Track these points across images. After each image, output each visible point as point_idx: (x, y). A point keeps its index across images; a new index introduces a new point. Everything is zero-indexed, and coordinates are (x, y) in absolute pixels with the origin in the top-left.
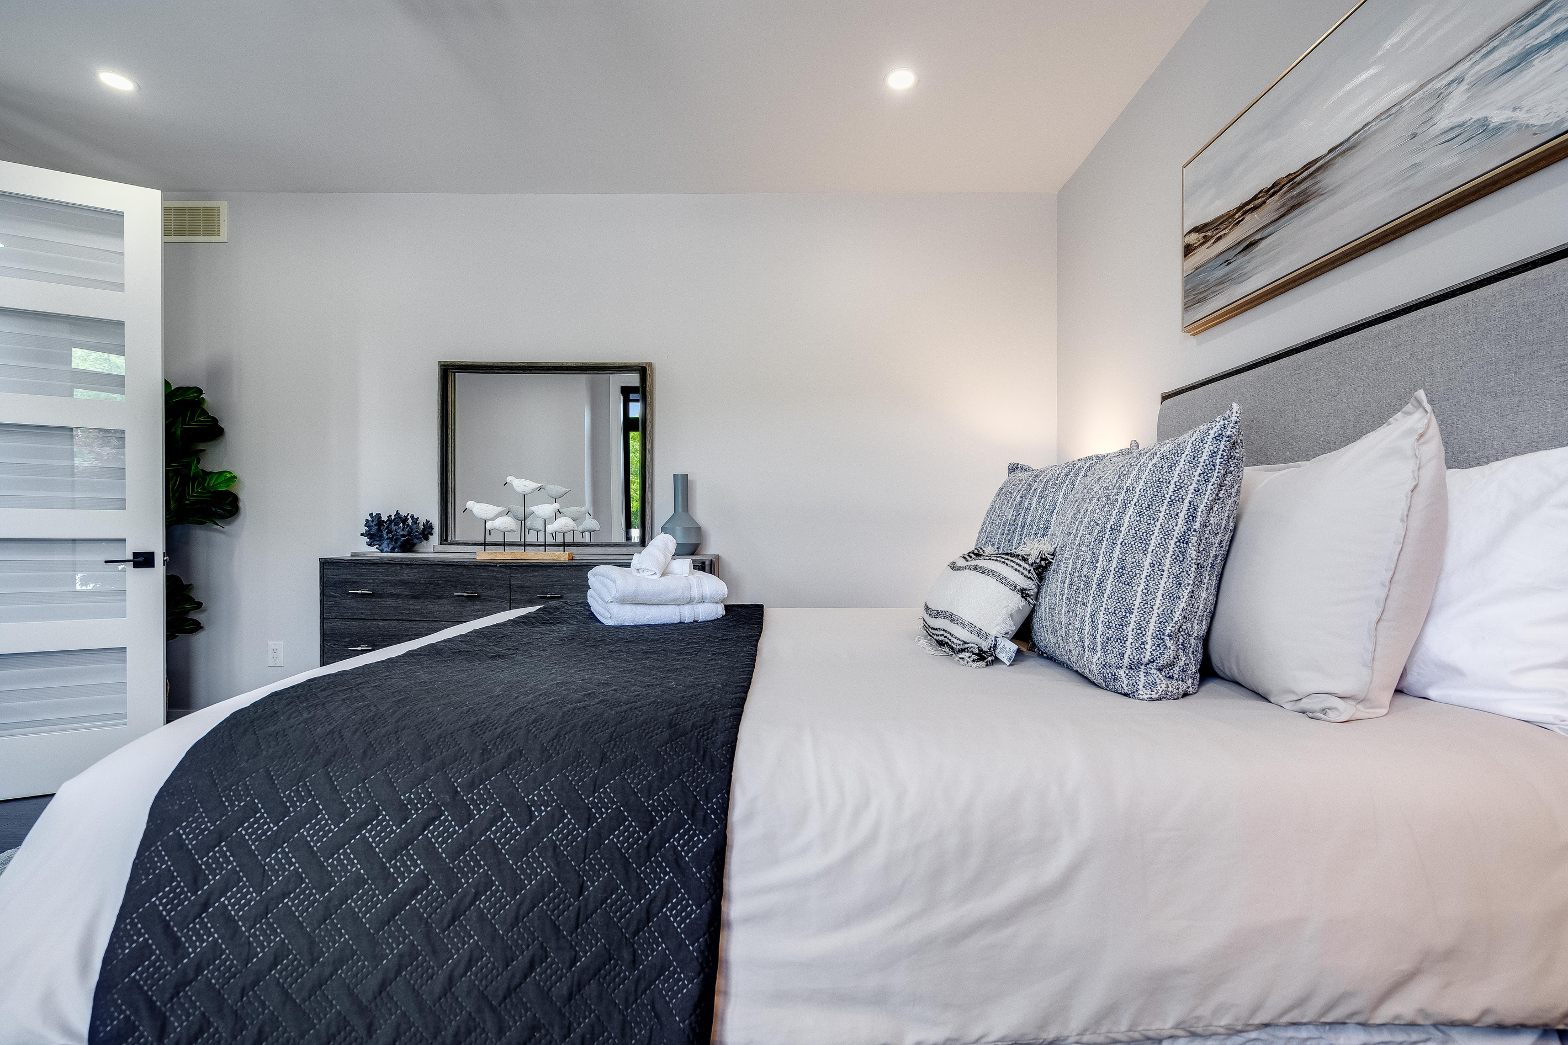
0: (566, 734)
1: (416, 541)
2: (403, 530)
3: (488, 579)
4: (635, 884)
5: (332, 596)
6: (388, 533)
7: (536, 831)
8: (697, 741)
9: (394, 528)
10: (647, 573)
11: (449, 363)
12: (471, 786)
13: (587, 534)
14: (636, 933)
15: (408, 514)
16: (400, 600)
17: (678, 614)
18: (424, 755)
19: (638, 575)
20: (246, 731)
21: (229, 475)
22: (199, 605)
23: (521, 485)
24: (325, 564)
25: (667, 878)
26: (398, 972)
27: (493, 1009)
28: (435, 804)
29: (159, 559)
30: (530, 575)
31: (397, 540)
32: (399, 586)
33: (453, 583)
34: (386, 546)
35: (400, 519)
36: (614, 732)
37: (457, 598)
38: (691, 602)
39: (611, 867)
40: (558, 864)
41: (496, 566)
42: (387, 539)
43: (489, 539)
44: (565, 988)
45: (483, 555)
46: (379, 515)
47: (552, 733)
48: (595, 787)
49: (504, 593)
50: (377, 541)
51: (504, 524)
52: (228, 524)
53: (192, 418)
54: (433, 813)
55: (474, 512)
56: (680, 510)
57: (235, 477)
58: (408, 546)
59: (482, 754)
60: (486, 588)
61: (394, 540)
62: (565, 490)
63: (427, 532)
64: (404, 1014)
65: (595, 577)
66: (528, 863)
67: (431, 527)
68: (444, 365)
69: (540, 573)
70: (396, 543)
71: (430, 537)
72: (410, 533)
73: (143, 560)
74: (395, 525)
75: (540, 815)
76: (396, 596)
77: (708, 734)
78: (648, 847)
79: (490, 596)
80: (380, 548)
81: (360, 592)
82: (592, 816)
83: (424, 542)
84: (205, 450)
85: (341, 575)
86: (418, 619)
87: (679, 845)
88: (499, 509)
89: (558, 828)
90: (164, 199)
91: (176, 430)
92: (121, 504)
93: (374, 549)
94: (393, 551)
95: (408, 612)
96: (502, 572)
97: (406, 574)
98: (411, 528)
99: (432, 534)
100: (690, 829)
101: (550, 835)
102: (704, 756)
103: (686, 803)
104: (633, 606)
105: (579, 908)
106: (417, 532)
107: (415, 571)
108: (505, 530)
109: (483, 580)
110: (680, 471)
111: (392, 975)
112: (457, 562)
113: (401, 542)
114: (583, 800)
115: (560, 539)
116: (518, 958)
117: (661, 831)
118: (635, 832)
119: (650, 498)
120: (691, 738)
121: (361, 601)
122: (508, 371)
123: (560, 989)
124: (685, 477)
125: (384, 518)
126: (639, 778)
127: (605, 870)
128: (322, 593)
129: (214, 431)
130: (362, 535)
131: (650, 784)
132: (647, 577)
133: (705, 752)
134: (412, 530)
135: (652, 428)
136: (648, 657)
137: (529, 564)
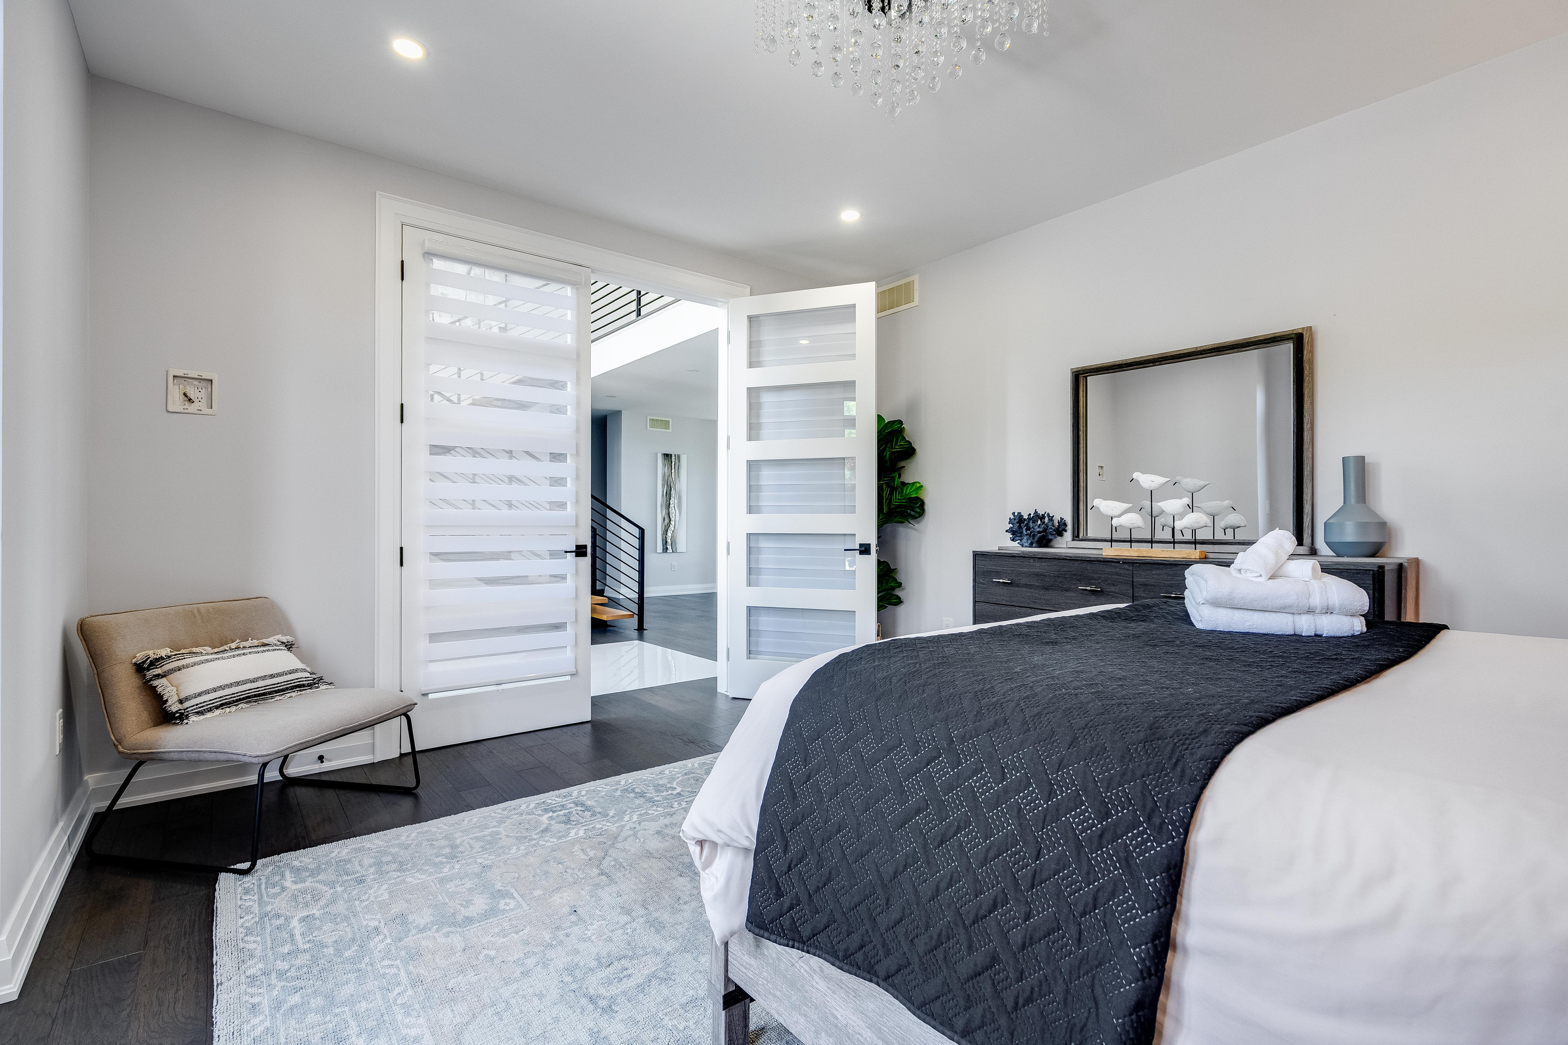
0: (1048, 713)
1: (1050, 537)
2: (1039, 527)
3: (1111, 575)
4: (1085, 868)
5: (981, 583)
6: (1027, 530)
7: (1006, 790)
8: (1173, 748)
9: (1031, 525)
10: (1251, 575)
11: (1080, 369)
12: (963, 739)
13: (1230, 532)
14: (1083, 914)
15: (1045, 513)
16: (1033, 590)
17: (1290, 624)
18: (936, 706)
19: (1239, 575)
20: (842, 668)
21: (918, 485)
22: (900, 585)
23: (1148, 480)
24: (977, 556)
25: (1116, 873)
26: (905, 867)
27: (966, 928)
28: (936, 747)
29: (873, 549)
30: (1154, 572)
31: (1034, 536)
32: (1032, 578)
33: (1079, 577)
34: (1026, 541)
35: (1038, 517)
36: (1091, 721)
37: (1081, 591)
38: (1310, 611)
39: (1066, 842)
40: (1020, 825)
41: (1119, 562)
42: (1026, 535)
43: (1115, 536)
44: (1020, 936)
45: (1109, 551)
46: (1020, 516)
47: (1036, 710)
48: (1059, 766)
49: (1127, 590)
50: (1019, 536)
51: (1132, 520)
52: (918, 523)
53: (896, 444)
54: (934, 754)
55: (1101, 509)
56: (1353, 500)
57: (922, 486)
58: (1044, 541)
59: (976, 716)
60: (1109, 584)
61: (1032, 536)
62: (1203, 483)
63: (1060, 530)
64: (907, 900)
65: (1191, 575)
66: (997, 814)
67: (1065, 525)
68: (1076, 372)
69: (1164, 571)
70: (1033, 539)
71: (1065, 533)
72: (1045, 530)
73: (865, 549)
74: (1032, 523)
75: (1013, 776)
76: (1030, 586)
77: (1189, 744)
78: (1101, 836)
79: (1113, 592)
80: (1021, 543)
81: (1001, 581)
82: (1053, 790)
83: (1059, 538)
84: (904, 467)
85: (986, 565)
86: (1047, 608)
87: (1131, 844)
88: (1126, 506)
89: (1024, 793)
90: (878, 286)
91: (886, 453)
92: (852, 510)
93: (1016, 544)
94: (1031, 545)
95: (1039, 601)
96: (1124, 569)
97: (1038, 567)
98: (1046, 525)
99: (1066, 531)
100: (1144, 832)
101: (1016, 797)
102: (1176, 764)
103: (1144, 806)
104: (1229, 611)
105: (1035, 871)
106: (1051, 528)
107: (1046, 564)
108: (1131, 526)
109: (1106, 576)
110: (1353, 451)
111: (901, 869)
112: (1082, 557)
113: (1038, 538)
114: (1047, 775)
115: (1188, 536)
116: (985, 893)
117: (1115, 824)
118: (1090, 818)
119: (1310, 488)
120: (1168, 743)
121: (1003, 589)
122: (1138, 366)
123: (1016, 936)
124: (1361, 460)
125: (1026, 517)
126: (1101, 769)
127: (1060, 844)
128: (975, 580)
129: (909, 452)
130: (1007, 531)
131: (1111, 778)
132: (1251, 579)
133: (1178, 761)
134: (1048, 527)
135: (1312, 403)
136: (1203, 664)
137: (1152, 562)
